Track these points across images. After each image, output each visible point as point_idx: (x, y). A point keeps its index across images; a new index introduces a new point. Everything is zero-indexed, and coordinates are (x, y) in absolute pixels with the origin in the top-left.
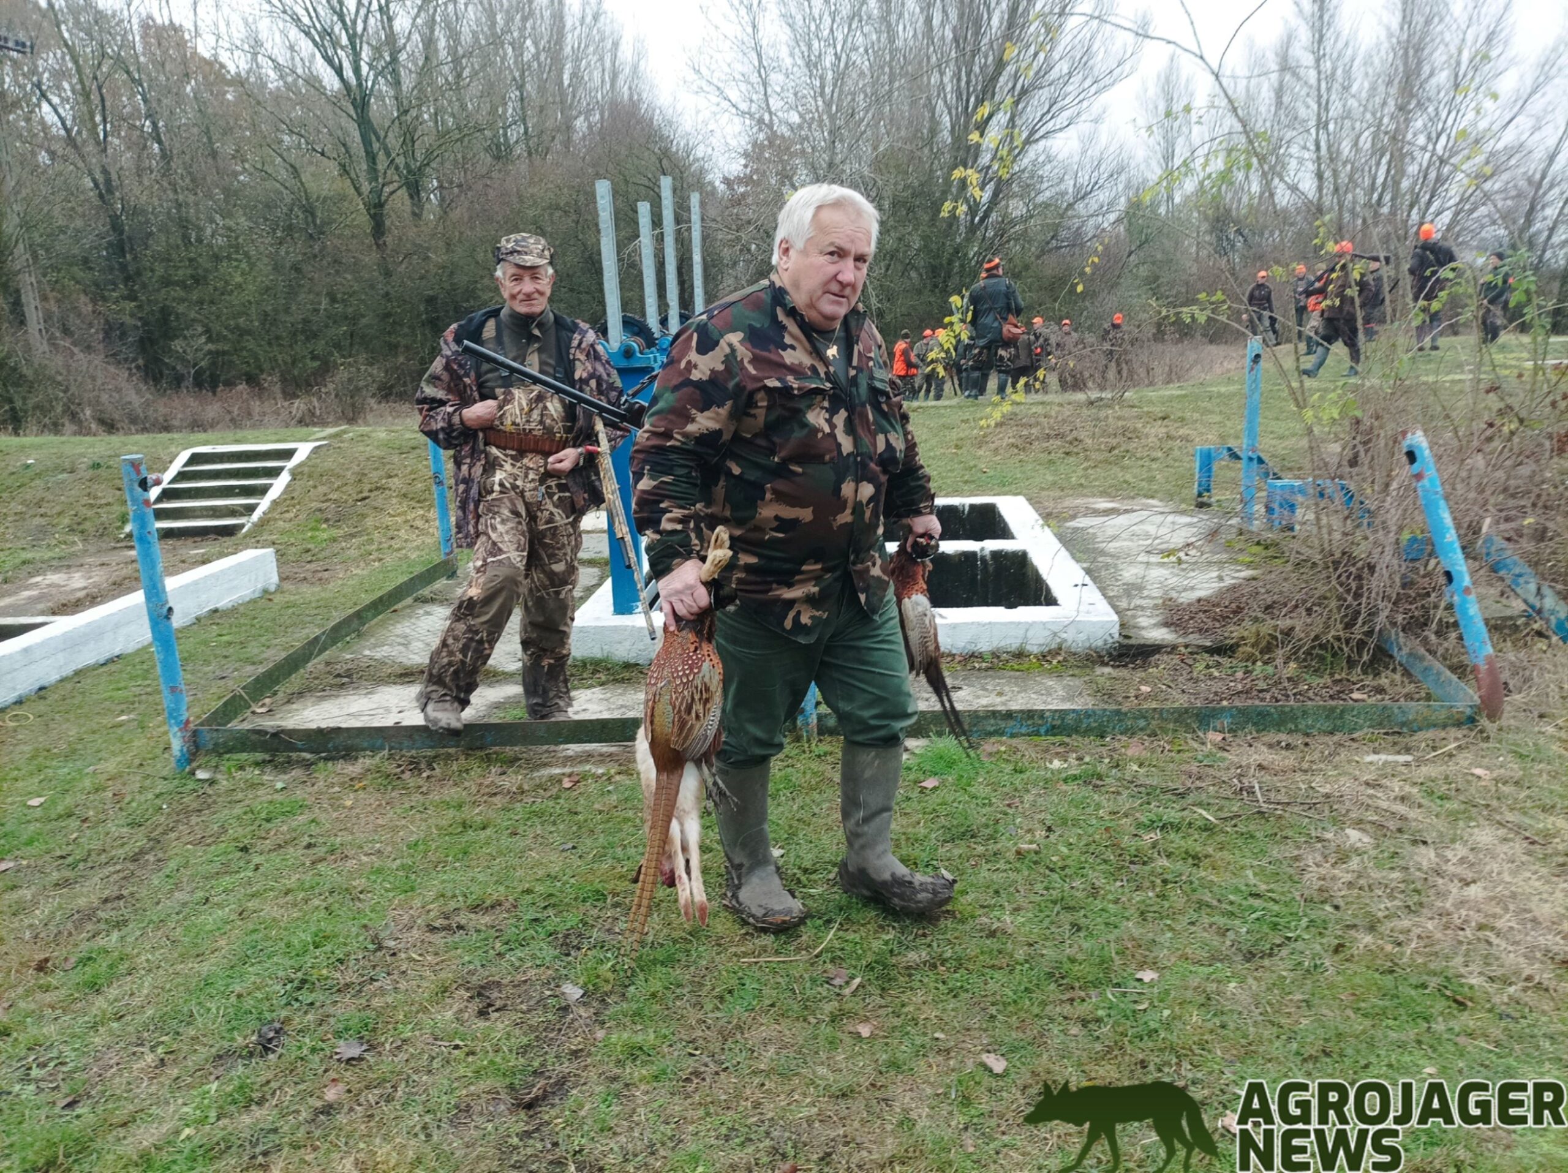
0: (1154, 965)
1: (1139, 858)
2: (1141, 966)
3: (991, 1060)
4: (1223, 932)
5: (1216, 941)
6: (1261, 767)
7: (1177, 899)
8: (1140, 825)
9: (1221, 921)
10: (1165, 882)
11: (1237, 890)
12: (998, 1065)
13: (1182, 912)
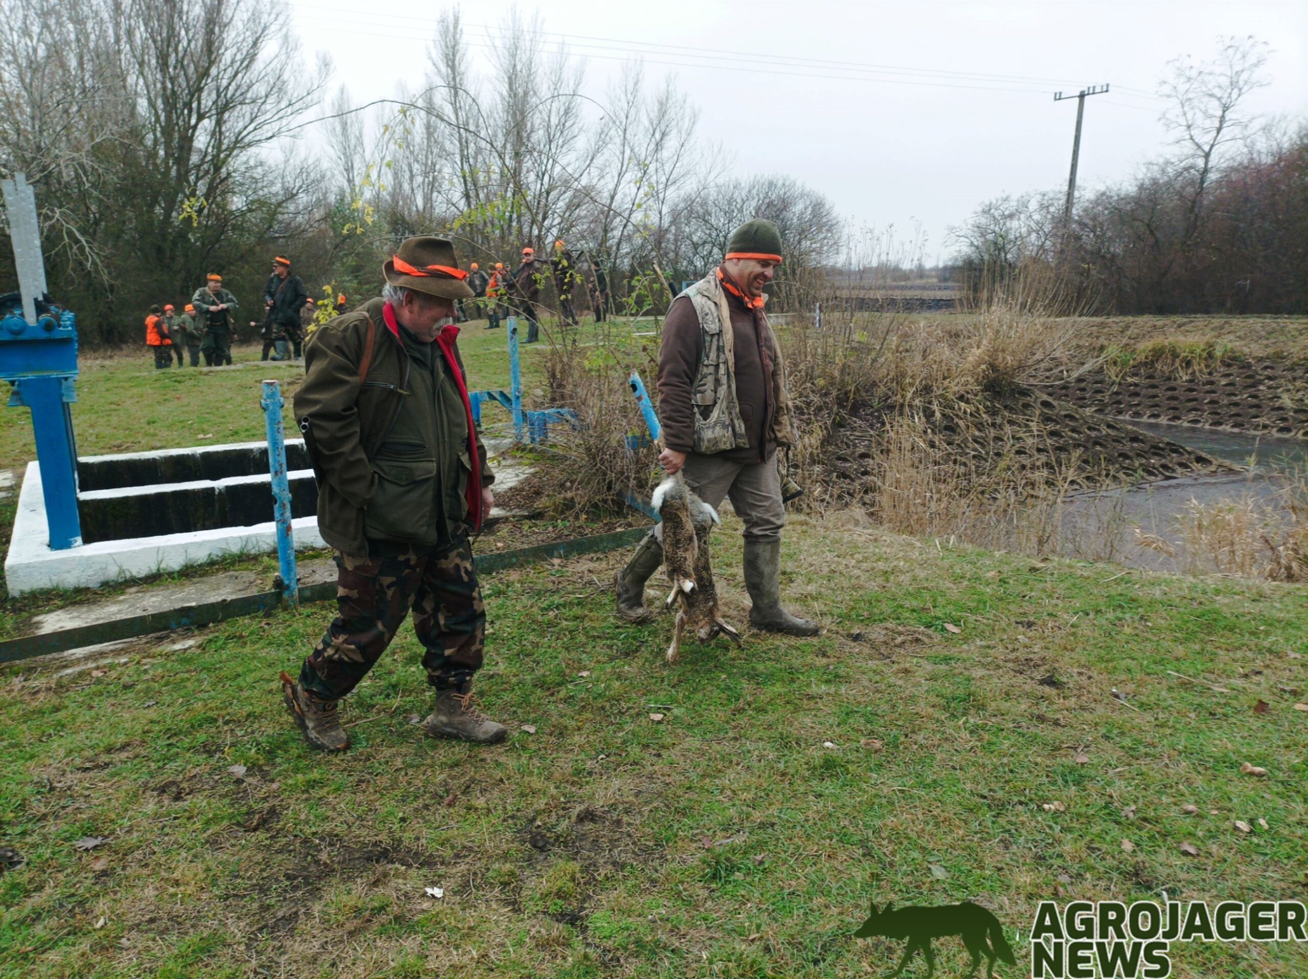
0: (585, 668)
1: (550, 624)
2: (579, 670)
3: (526, 728)
4: (610, 647)
5: (609, 652)
6: (590, 571)
7: (581, 638)
8: (543, 609)
9: (608, 642)
10: (570, 632)
11: (609, 628)
12: (532, 730)
13: (587, 644)
